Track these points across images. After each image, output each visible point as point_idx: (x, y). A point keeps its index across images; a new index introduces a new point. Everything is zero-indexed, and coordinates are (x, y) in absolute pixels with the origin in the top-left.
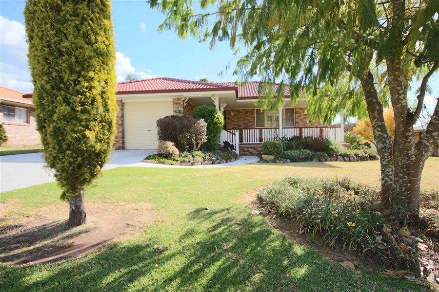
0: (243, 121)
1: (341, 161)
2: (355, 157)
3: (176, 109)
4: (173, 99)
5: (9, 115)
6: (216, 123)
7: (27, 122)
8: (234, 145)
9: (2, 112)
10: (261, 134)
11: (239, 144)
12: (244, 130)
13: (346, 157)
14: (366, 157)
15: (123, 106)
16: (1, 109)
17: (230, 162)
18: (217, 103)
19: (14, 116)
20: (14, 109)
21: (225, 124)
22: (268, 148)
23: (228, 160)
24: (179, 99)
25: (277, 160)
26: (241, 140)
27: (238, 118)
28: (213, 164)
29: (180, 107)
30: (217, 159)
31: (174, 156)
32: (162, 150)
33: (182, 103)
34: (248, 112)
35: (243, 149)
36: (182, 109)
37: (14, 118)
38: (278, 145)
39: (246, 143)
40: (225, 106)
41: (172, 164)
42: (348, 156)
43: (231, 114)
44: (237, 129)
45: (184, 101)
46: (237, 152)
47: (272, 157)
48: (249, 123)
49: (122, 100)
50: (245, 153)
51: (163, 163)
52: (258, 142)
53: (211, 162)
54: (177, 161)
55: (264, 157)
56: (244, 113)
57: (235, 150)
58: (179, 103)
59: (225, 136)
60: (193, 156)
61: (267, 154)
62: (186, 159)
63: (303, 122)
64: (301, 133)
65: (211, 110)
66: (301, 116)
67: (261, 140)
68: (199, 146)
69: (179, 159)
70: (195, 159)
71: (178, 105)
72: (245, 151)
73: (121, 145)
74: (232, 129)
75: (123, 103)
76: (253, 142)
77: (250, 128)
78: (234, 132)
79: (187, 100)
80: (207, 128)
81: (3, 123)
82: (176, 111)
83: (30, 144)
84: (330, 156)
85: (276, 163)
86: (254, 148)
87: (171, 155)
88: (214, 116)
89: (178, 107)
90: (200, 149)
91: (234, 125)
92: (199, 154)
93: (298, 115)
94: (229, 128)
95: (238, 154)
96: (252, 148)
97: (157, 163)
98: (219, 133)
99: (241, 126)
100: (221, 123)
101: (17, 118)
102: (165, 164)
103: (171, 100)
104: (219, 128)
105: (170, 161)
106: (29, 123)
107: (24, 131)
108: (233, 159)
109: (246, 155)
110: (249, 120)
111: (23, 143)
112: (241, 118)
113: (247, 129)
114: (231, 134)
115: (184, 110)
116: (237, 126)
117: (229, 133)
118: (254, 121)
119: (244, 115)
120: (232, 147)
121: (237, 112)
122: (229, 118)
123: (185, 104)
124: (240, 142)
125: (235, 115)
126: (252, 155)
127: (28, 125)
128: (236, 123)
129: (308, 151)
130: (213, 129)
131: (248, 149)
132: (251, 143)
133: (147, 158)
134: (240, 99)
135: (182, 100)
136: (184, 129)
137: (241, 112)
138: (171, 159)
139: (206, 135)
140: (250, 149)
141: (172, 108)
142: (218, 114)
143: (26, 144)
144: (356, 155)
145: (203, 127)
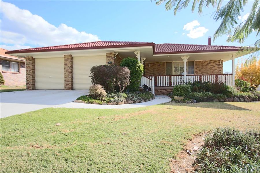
0: (156, 70)
1: (238, 101)
2: (249, 98)
3: (109, 61)
4: (107, 53)
5: (7, 67)
6: (137, 71)
7: (18, 71)
8: (151, 87)
9: (1, 65)
10: (170, 80)
11: (155, 87)
12: (158, 77)
13: (241, 99)
14: (256, 98)
15: (72, 59)
16: (1, 63)
17: (148, 101)
18: (138, 57)
19: (10, 67)
20: (10, 63)
21: (144, 72)
22: (178, 91)
23: (146, 99)
24: (111, 53)
25: (186, 101)
26: (156, 84)
27: (154, 68)
28: (134, 103)
29: (111, 60)
30: (138, 99)
31: (102, 97)
32: (92, 92)
33: (113, 57)
34: (161, 64)
35: (158, 91)
36: (113, 61)
37: (10, 69)
38: (186, 88)
39: (160, 86)
40: (144, 60)
41: (99, 104)
42: (243, 97)
43: (148, 66)
44: (153, 76)
45: (114, 55)
46: (153, 92)
47: (182, 98)
48: (161, 72)
49: (71, 55)
50: (159, 93)
51: (92, 103)
52: (168, 86)
53: (133, 101)
54: (104, 101)
55: (175, 97)
56: (158, 65)
57: (152, 91)
58: (111, 57)
59: (144, 81)
60: (118, 97)
61: (177, 95)
62: (112, 99)
63: (201, 71)
64: (200, 79)
65: (134, 61)
66: (199, 67)
67: (170, 84)
68: (123, 89)
69: (106, 99)
70: (120, 99)
71: (110, 58)
72: (159, 92)
73: (70, 87)
74: (150, 76)
75: (72, 57)
76: (165, 86)
77: (162, 75)
78: (150, 78)
79: (116, 54)
80: (130, 75)
81: (2, 72)
82: (108, 63)
83: (20, 85)
84: (228, 97)
85: (185, 103)
86: (165, 90)
87: (99, 96)
88: (136, 65)
89: (110, 60)
90: (125, 91)
91: (150, 73)
92: (123, 95)
93: (197, 66)
94: (147, 75)
95: (154, 94)
96: (164, 90)
97: (87, 103)
98: (140, 79)
99: (155, 74)
100: (141, 71)
101: (12, 69)
102: (94, 104)
103: (106, 54)
104: (139, 74)
105: (98, 101)
106: (20, 72)
107: (16, 77)
108: (151, 99)
109: (159, 95)
110: (161, 70)
111: (15, 85)
112: (156, 68)
113: (160, 76)
114: (149, 80)
115: (114, 62)
116: (153, 74)
117: (147, 79)
118: (165, 71)
119: (158, 66)
120: (150, 89)
121: (152, 64)
122: (147, 68)
123: (115, 57)
124: (155, 85)
125: (151, 66)
126: (164, 95)
127: (19, 73)
128: (153, 72)
129: (210, 93)
130: (135, 75)
131: (161, 91)
132: (163, 86)
133: (79, 99)
134: (155, 54)
135: (113, 54)
136: (112, 75)
137: (155, 64)
138: (99, 99)
139: (130, 80)
140: (162, 91)
141: (106, 60)
142: (139, 64)
143: (18, 85)
144: (249, 96)
145: (127, 73)
